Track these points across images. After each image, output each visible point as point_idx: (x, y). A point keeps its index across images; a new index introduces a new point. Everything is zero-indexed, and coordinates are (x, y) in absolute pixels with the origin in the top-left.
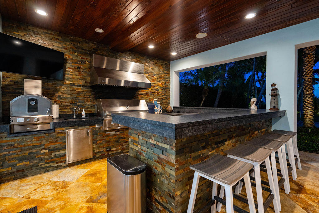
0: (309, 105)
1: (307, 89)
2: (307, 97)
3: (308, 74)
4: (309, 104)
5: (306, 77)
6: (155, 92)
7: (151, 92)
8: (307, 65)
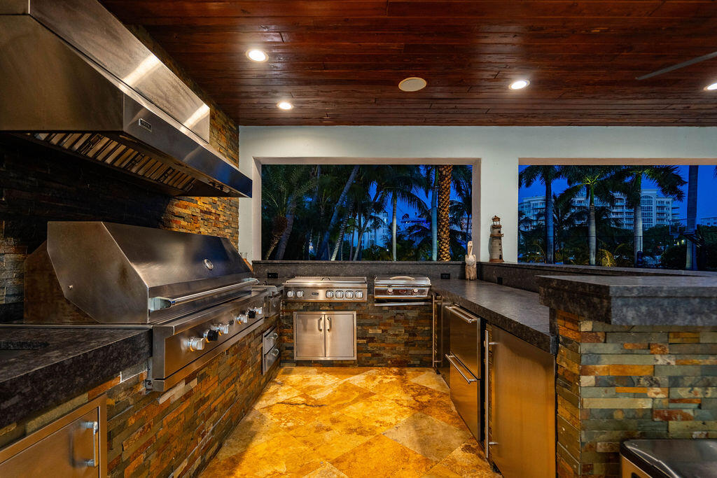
0: (446, 255)
1: (444, 230)
2: (444, 242)
3: (446, 208)
4: (446, 253)
5: (443, 211)
6: (210, 213)
7: (201, 211)
8: (444, 193)
